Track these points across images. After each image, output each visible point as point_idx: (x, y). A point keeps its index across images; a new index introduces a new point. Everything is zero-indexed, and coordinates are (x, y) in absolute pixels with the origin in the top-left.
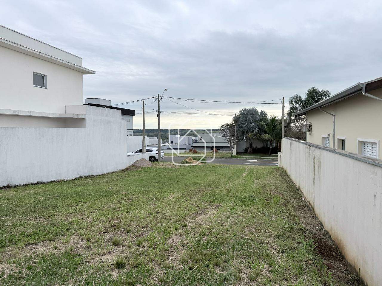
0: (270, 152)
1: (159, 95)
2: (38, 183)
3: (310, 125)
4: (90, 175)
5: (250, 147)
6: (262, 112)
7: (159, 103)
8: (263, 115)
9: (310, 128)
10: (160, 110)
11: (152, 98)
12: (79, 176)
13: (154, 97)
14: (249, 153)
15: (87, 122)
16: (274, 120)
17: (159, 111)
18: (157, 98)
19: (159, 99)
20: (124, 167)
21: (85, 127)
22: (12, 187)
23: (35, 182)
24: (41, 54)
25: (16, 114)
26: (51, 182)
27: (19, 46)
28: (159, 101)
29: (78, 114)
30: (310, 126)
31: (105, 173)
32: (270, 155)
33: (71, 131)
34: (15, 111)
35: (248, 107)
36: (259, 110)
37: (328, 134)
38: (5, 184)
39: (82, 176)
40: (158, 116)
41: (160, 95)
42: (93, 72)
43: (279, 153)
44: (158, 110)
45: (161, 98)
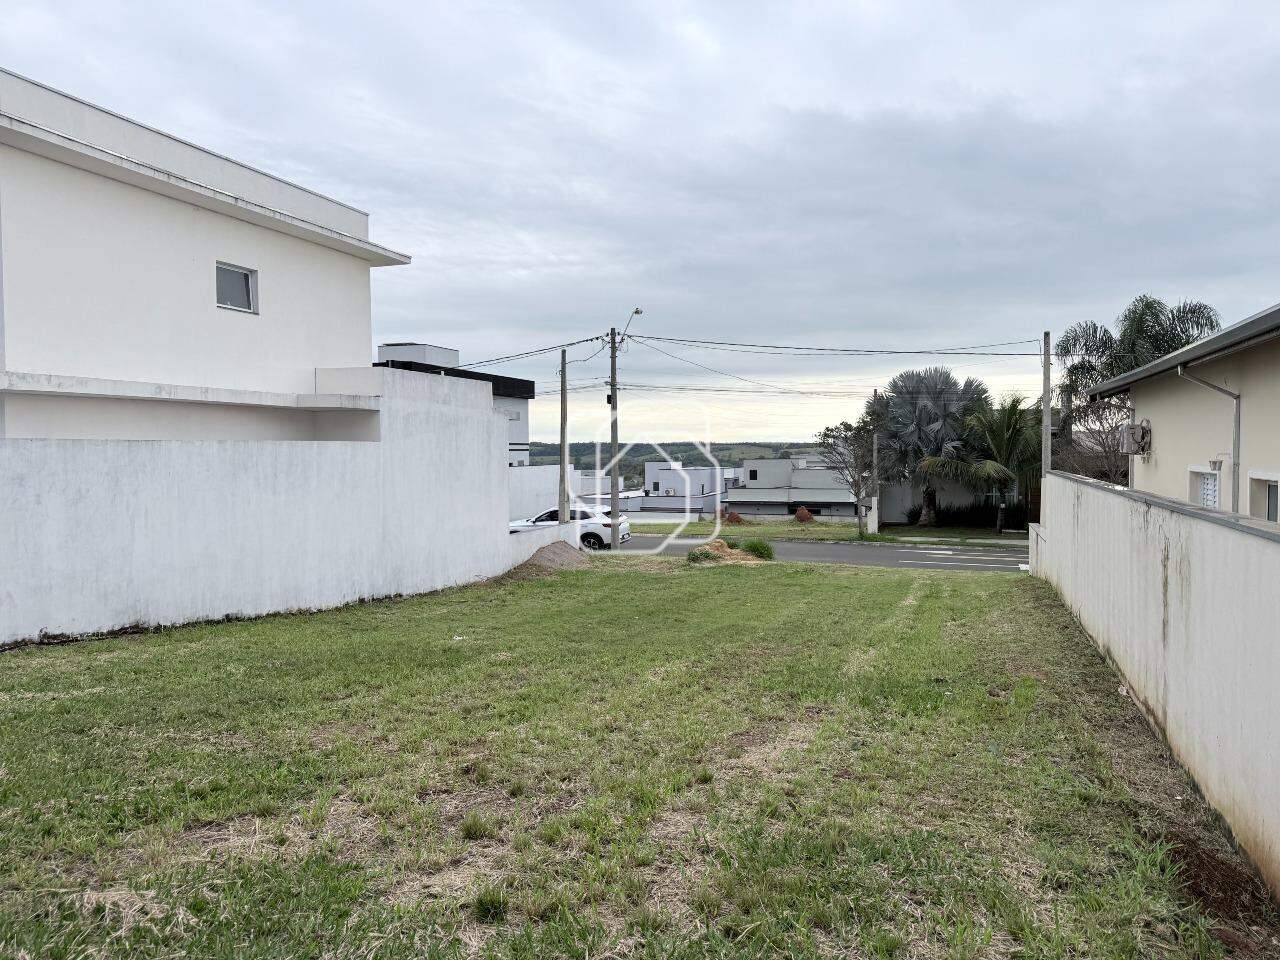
0: (999, 523)
1: (613, 330)
2: (228, 619)
3: (1143, 428)
4: (393, 593)
5: (928, 506)
6: (969, 384)
7: (613, 357)
8: (975, 395)
9: (1143, 438)
10: (619, 379)
11: (592, 340)
12: (356, 598)
14: (925, 526)
15: (384, 419)
16: (1013, 411)
17: (613, 384)
18: (608, 339)
19: (613, 341)
20: (499, 568)
21: (376, 438)
22: (147, 629)
23: (218, 615)
24: (240, 204)
25: (164, 396)
26: (268, 615)
27: (173, 181)
28: (614, 349)
29: (355, 397)
30: (1146, 432)
31: (439, 587)
32: (999, 534)
33: (334, 451)
34: (160, 387)
35: (920, 366)
36: (960, 377)
37: (1215, 463)
38: (127, 621)
39: (366, 596)
40: (609, 401)
41: (616, 331)
42: (402, 259)
43: (1032, 526)
44: (609, 380)
45: (623, 340)
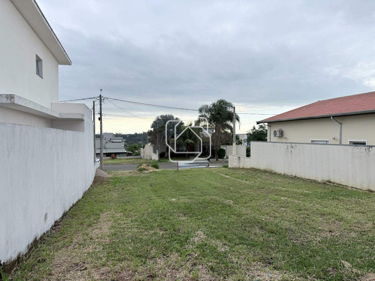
0: (187, 156)
1: (100, 96)
5: (167, 152)
7: (101, 105)
10: (102, 113)
11: (92, 98)
12: (83, 193)
13: (94, 98)
14: (167, 157)
15: (85, 124)
18: (99, 99)
19: (101, 99)
21: (84, 131)
22: (66, 214)
23: (72, 204)
28: (101, 102)
29: (83, 115)
30: (282, 132)
31: (89, 187)
37: (333, 138)
38: (63, 211)
40: (99, 120)
41: (102, 96)
44: (99, 113)
45: (104, 99)
